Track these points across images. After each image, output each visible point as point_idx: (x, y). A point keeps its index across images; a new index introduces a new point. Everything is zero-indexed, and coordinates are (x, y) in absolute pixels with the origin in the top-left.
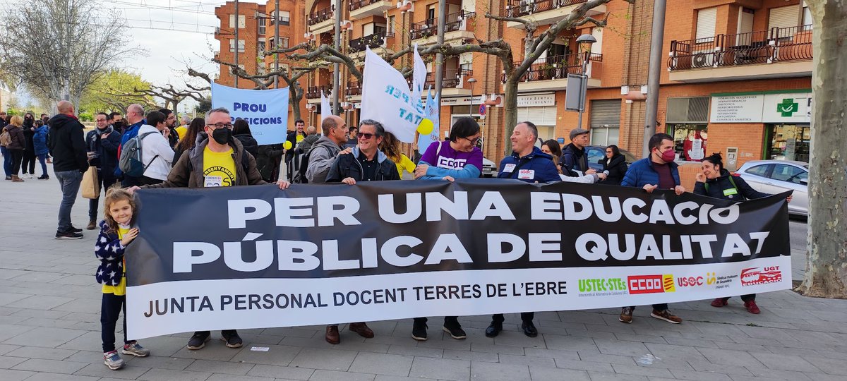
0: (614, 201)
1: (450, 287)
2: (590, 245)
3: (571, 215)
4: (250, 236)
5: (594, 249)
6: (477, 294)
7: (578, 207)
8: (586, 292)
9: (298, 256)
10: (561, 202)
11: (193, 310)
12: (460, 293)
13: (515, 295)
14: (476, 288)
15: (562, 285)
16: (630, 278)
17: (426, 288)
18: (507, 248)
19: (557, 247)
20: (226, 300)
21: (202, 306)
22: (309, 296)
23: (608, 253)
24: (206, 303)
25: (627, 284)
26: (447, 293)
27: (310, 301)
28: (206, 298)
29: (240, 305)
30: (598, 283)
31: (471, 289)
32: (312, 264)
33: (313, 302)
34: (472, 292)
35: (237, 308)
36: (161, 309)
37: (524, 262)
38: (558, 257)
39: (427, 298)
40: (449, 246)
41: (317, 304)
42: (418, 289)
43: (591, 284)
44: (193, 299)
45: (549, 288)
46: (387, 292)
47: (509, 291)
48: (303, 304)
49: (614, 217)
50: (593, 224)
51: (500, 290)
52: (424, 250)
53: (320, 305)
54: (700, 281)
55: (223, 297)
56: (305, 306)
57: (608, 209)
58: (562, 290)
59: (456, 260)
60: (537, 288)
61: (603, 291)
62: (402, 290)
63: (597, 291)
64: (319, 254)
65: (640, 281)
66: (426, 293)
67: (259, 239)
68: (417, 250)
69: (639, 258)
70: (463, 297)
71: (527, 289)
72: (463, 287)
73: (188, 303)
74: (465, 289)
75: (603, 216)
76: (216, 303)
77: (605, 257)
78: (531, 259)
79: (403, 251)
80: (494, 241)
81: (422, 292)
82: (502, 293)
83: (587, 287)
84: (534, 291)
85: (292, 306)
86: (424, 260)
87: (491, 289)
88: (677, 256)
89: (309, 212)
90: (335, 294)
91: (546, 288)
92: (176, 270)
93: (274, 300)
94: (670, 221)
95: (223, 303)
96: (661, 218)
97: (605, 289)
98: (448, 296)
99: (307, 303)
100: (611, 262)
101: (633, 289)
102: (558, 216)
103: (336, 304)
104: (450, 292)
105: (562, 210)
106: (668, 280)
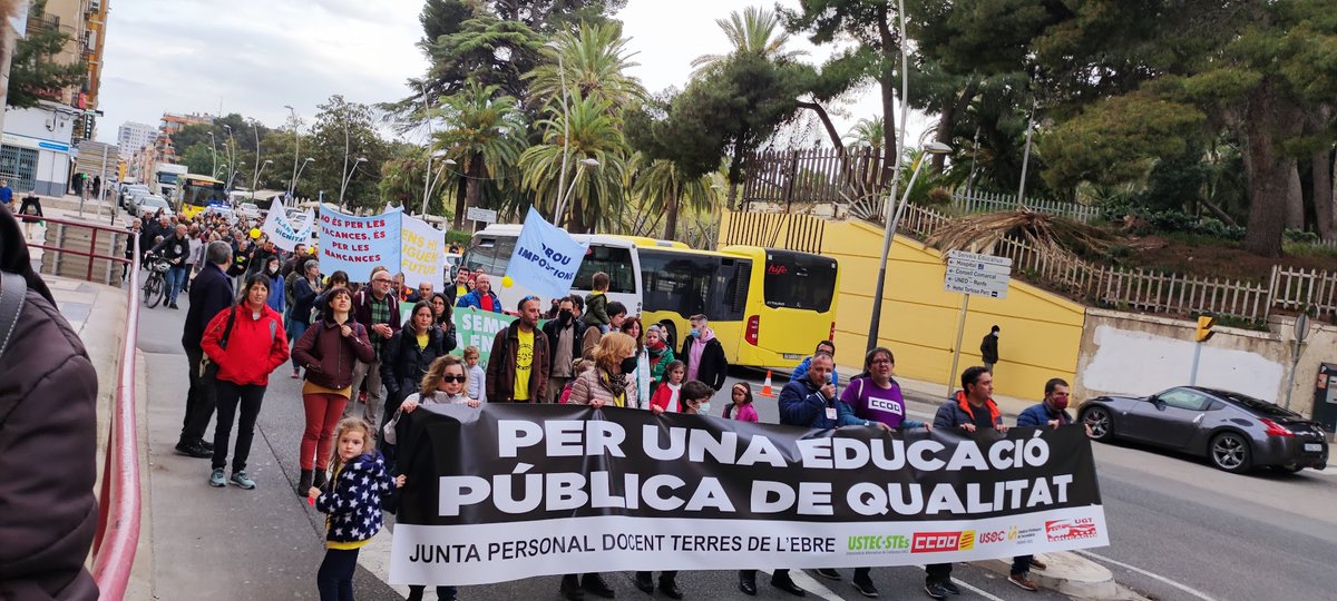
0: (898, 445)
1: (709, 538)
2: (865, 497)
3: (843, 463)
4: (521, 468)
5: (870, 501)
6: (737, 547)
7: (851, 454)
8: (855, 550)
9: (565, 491)
10: (832, 448)
11: (459, 561)
12: (718, 545)
13: (778, 550)
14: (737, 540)
15: (830, 542)
16: (916, 535)
17: (685, 537)
18: (773, 497)
19: (828, 499)
20: (494, 548)
21: (469, 556)
22: (574, 538)
23: (889, 506)
24: (473, 553)
25: (911, 543)
26: (705, 545)
27: (574, 544)
28: (473, 547)
29: (507, 554)
30: (873, 541)
31: (730, 540)
32: (579, 500)
33: (578, 546)
34: (732, 544)
35: (504, 557)
36: (427, 557)
37: (791, 514)
38: (829, 511)
39: (684, 549)
40: (711, 491)
41: (582, 548)
42: (676, 537)
43: (863, 541)
44: (459, 547)
45: (815, 545)
46: (646, 538)
47: (773, 546)
48: (567, 549)
49: (897, 464)
50: (870, 473)
51: (762, 544)
52: (686, 493)
53: (586, 550)
54: (1002, 536)
55: (490, 545)
56: (569, 551)
57: (889, 455)
58: (830, 548)
59: (717, 508)
60: (803, 544)
61: (876, 549)
62: (660, 537)
63: (868, 549)
64: (587, 489)
65: (930, 539)
66: (685, 543)
67: (530, 472)
68: (679, 493)
69: (928, 512)
70: (722, 549)
71: (793, 544)
72: (722, 538)
73: (453, 552)
74: (725, 540)
75: (882, 463)
76: (483, 551)
77: (884, 511)
78: (799, 512)
79: (664, 492)
80: (760, 488)
81: (680, 541)
82: (765, 546)
83: (857, 545)
84: (800, 547)
85: (554, 551)
86: (685, 505)
87: (754, 541)
88: (987, 507)
89: (578, 438)
90: (604, 536)
91: (812, 544)
92: (442, 512)
93: (538, 546)
94: (981, 465)
95: (491, 553)
96: (968, 463)
97: (879, 547)
98: (706, 548)
99: (571, 547)
100: (892, 516)
101: (917, 547)
102: (828, 464)
103: (605, 549)
104: (709, 543)
105: (832, 457)
106: (969, 536)
